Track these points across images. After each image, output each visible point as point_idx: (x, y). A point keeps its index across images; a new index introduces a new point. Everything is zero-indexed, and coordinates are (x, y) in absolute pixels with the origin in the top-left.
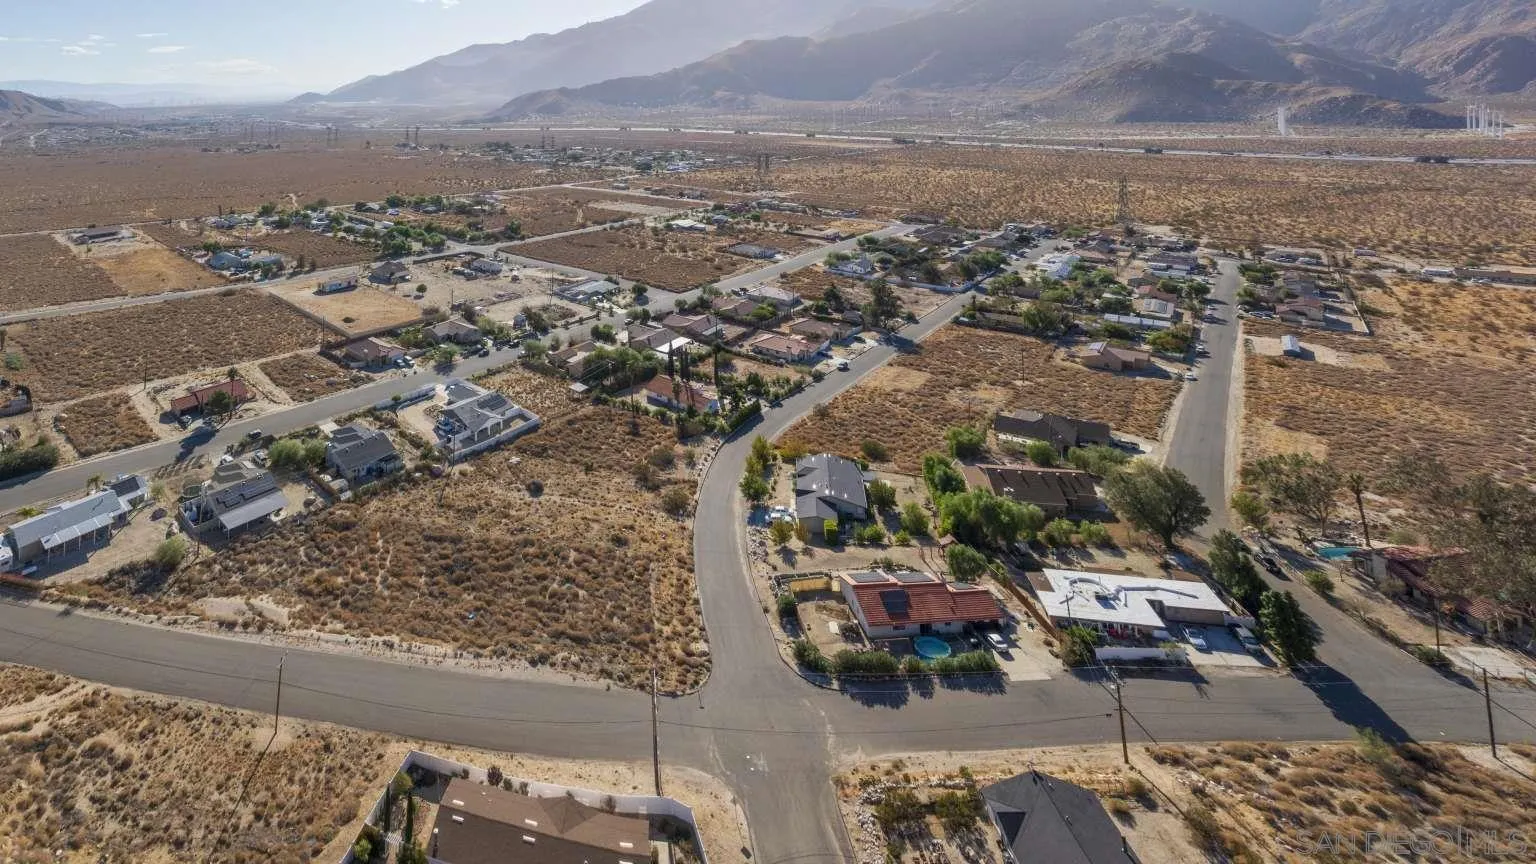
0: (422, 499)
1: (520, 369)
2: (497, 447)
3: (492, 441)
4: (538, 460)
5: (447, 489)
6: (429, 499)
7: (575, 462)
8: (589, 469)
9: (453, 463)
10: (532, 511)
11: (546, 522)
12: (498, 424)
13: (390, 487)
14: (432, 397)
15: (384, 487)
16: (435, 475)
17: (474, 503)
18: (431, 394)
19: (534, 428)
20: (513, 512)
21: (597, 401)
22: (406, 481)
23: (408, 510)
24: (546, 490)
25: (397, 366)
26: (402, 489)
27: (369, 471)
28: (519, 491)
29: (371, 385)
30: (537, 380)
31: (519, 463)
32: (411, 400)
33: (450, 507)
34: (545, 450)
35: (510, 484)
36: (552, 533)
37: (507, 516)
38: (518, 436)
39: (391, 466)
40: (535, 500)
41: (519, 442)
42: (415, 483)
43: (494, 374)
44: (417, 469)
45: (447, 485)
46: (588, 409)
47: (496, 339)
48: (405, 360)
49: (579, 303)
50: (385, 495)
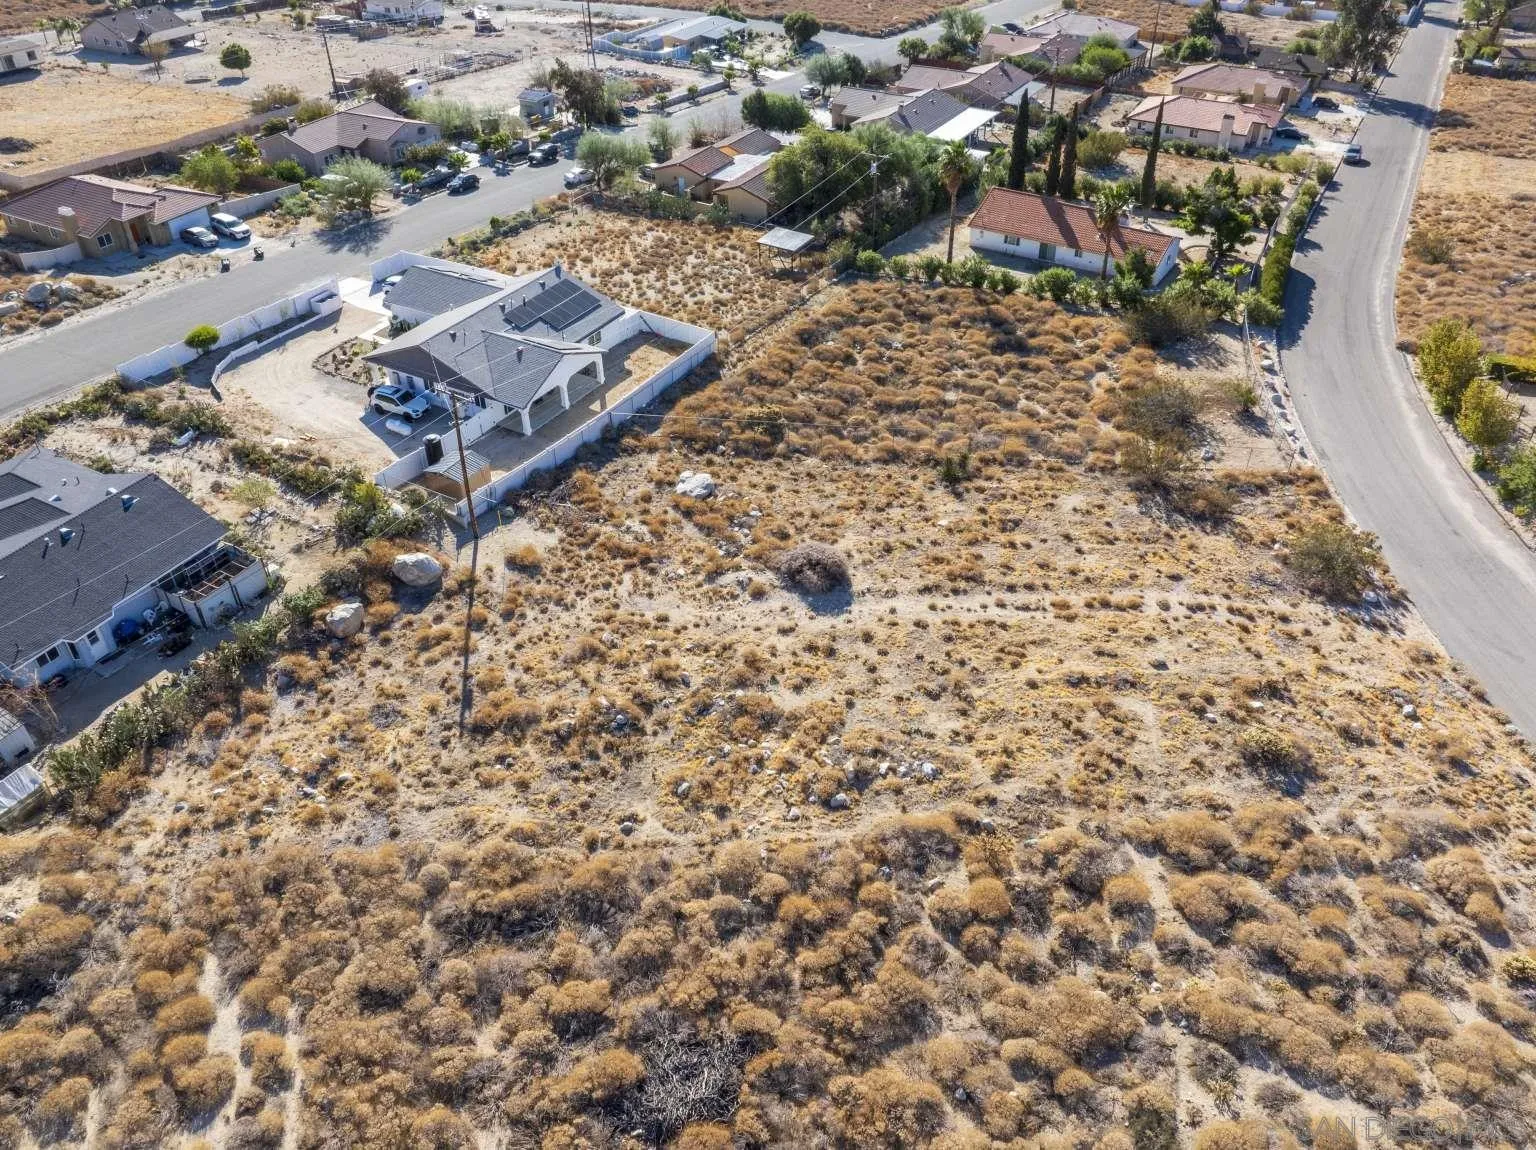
0: (386, 713)
1: (585, 213)
2: (608, 446)
3: (587, 429)
4: (768, 469)
5: (483, 643)
6: (415, 706)
7: (893, 457)
8: (954, 477)
9: (470, 532)
10: (857, 677)
11: (941, 720)
12: (589, 371)
13: (233, 691)
14: (333, 318)
15: (202, 698)
16: (416, 593)
17: (613, 692)
18: (326, 308)
19: (707, 369)
20: (784, 700)
22: (294, 647)
23: (337, 787)
24: (859, 581)
25: (191, 243)
26: (290, 684)
27: (127, 634)
28: (759, 595)
29: (107, 309)
30: (647, 236)
31: (710, 492)
32: (259, 336)
33: (517, 726)
34: (775, 432)
35: (714, 574)
36: (1001, 775)
37: (768, 721)
38: (666, 397)
40: (839, 622)
41: (679, 416)
42: (341, 645)
43: (514, 231)
44: (335, 587)
45: (476, 624)
46: (829, 297)
47: (483, 149)
48: (216, 227)
49: (669, 63)
50: (215, 731)
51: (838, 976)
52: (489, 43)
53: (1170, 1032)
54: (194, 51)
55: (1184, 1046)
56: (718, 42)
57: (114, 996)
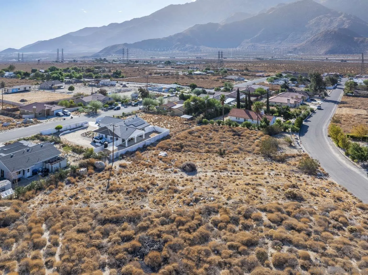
0: (90, 188)
1: (143, 114)
2: (144, 148)
3: (140, 144)
4: (180, 154)
5: (112, 179)
6: (96, 187)
7: (208, 152)
8: (222, 154)
9: (112, 161)
10: (197, 184)
11: (216, 191)
12: (141, 136)
13: (56, 183)
14: (87, 128)
15: (50, 182)
16: (98, 169)
17: (140, 185)
18: (85, 125)
19: (168, 137)
20: (180, 188)
21: (200, 123)
22: (71, 175)
23: (77, 199)
24: (199, 170)
26: (69, 182)
27: (35, 173)
28: (176, 172)
29: (38, 125)
30: (156, 117)
31: (166, 155)
32: (70, 130)
33: (119, 191)
34: (182, 147)
35: (166, 169)
36: (229, 199)
37: (176, 191)
38: (158, 141)
39: (56, 165)
40: (194, 177)
41: (161, 144)
42: (81, 177)
43: (127, 115)
44: (81, 166)
45: (111, 175)
46: (195, 127)
47: (122, 103)
48: (64, 112)
49: (164, 92)
50: (51, 189)
51: (188, 231)
52: (125, 88)
53: (266, 241)
54: (62, 88)
55: (270, 243)
56: (175, 89)
57: (23, 227)
